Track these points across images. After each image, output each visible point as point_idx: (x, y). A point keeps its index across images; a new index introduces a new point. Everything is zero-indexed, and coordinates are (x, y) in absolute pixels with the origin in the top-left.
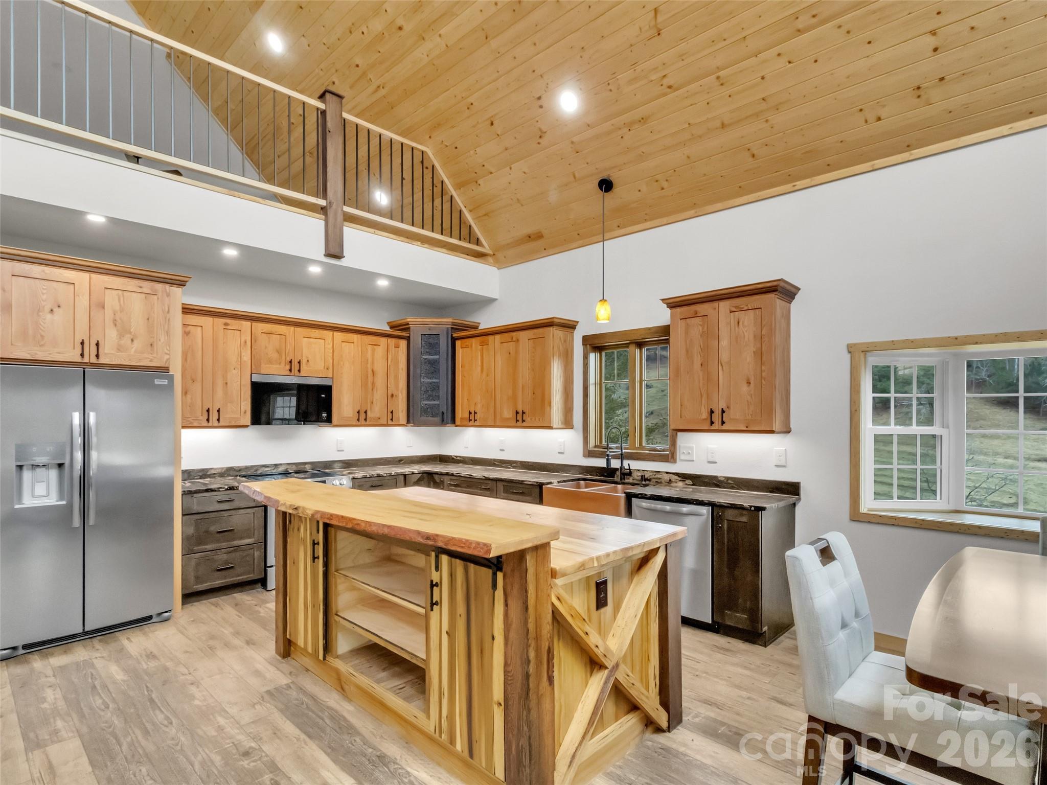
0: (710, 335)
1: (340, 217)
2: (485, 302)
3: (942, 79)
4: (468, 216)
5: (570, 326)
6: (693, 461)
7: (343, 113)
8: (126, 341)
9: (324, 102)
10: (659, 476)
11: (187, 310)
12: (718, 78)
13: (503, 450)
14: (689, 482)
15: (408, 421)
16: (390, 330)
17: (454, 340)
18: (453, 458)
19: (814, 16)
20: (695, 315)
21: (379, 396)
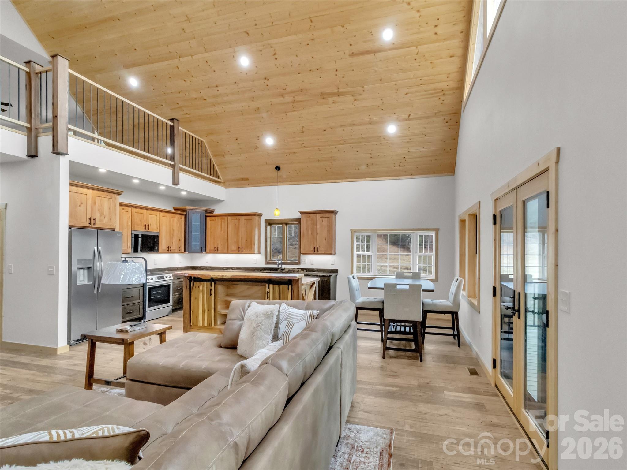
0: (314, 224)
1: (178, 169)
2: (218, 201)
3: (372, 164)
4: (216, 167)
5: (260, 215)
6: (306, 264)
7: (180, 127)
8: (102, 218)
9: (173, 123)
10: (295, 270)
11: (121, 205)
12: (319, 148)
13: (227, 263)
14: (305, 271)
15: (185, 251)
16: (174, 210)
17: (206, 217)
18: (200, 267)
19: (345, 142)
20: (309, 217)
21: (175, 240)
